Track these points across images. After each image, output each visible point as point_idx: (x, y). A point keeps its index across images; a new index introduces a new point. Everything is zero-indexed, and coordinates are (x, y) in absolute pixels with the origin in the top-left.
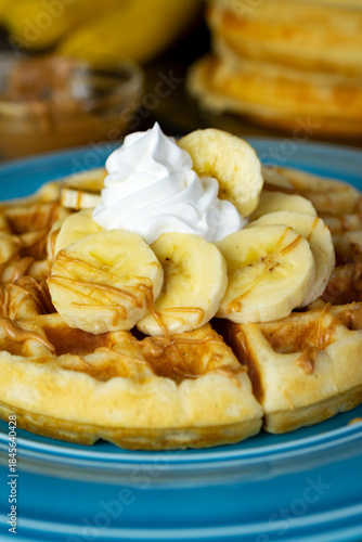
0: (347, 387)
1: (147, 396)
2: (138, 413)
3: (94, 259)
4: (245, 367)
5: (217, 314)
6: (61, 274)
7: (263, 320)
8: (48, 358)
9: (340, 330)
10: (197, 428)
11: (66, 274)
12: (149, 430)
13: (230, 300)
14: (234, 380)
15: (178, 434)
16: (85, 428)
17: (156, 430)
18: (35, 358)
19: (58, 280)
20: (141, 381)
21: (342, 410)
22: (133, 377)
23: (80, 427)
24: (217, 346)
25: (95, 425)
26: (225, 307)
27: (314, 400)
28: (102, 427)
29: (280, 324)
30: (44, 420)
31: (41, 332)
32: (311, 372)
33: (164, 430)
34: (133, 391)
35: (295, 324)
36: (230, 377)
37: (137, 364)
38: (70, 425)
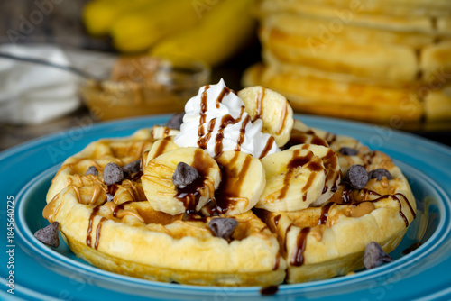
0: (345, 253)
1: (207, 249)
2: (200, 261)
3: (174, 165)
4: (275, 235)
5: (257, 204)
7: (289, 209)
8: (140, 225)
9: (341, 217)
10: (240, 274)
11: (154, 174)
12: (207, 273)
13: (267, 195)
14: (268, 242)
15: (224, 278)
16: (164, 272)
17: (212, 273)
18: (131, 224)
20: (204, 240)
21: (342, 273)
23: (160, 271)
24: (257, 223)
25: (170, 269)
26: (263, 199)
27: (321, 260)
28: (175, 271)
29: (302, 213)
30: (134, 266)
31: (135, 211)
32: (320, 240)
33: (218, 273)
34: (198, 246)
35: (311, 215)
36: (265, 239)
37: (201, 231)
38: (152, 269)
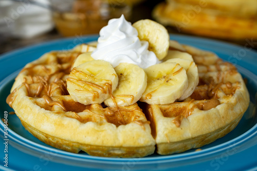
0: (196, 135)
1: (102, 131)
2: (98, 138)
3: (88, 72)
4: (149, 122)
5: (140, 99)
6: (73, 77)
7: (161, 103)
8: (61, 112)
9: (196, 110)
10: (124, 147)
11: (75, 78)
12: (102, 146)
13: (147, 93)
14: (143, 127)
15: (113, 150)
16: (74, 144)
17: (105, 147)
18: (56, 112)
19: (71, 79)
20: (101, 124)
22: (97, 123)
23: (72, 144)
24: (139, 113)
25: (78, 143)
26: (144, 96)
27: (179, 139)
28: (82, 144)
29: (170, 106)
30: (57, 140)
31: (61, 102)
32: (179, 126)
33: (109, 147)
34: (96, 128)
35: (176, 107)
36: (141, 125)
37: (101, 117)
38: (67, 142)
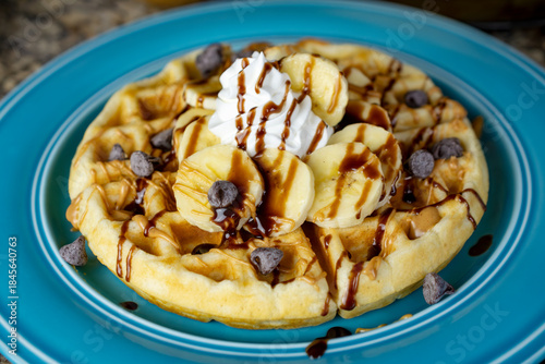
1: (249, 296)
2: (242, 308)
3: (210, 171)
4: (325, 274)
6: (184, 182)
7: (341, 227)
8: (174, 259)
9: (400, 238)
10: (286, 320)
11: (188, 183)
12: (250, 320)
13: (316, 210)
14: (315, 286)
18: (164, 257)
19: (182, 188)
20: (245, 283)
21: (399, 298)
22: (239, 280)
23: (199, 313)
24: (305, 253)
26: (312, 215)
27: (376, 299)
29: (355, 228)
31: (168, 230)
32: (375, 278)
33: (261, 320)
34: (238, 292)
35: (366, 229)
36: (312, 284)
37: (242, 265)
